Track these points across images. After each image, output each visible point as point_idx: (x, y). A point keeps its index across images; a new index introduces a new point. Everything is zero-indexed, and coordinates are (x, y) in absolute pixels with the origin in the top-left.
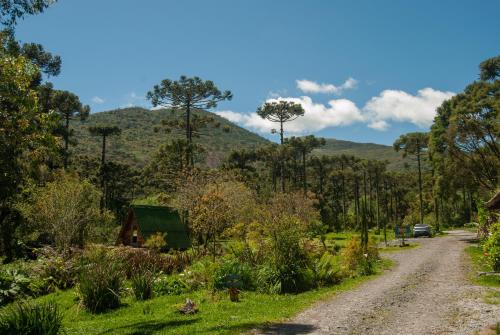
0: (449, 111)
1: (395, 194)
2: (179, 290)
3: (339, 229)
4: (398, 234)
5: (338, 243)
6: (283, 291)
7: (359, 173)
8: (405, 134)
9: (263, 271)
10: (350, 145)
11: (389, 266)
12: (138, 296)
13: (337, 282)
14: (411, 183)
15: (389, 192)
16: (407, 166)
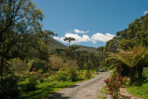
0: (109, 43)
1: (97, 61)
2: (49, 81)
3: (82, 69)
4: (96, 71)
5: (82, 73)
6: (72, 81)
7: (88, 55)
8: (99, 47)
9: (68, 77)
10: (86, 47)
11: (93, 77)
12: (41, 82)
13: (83, 80)
14: (101, 58)
15: (95, 60)
16: (99, 54)
